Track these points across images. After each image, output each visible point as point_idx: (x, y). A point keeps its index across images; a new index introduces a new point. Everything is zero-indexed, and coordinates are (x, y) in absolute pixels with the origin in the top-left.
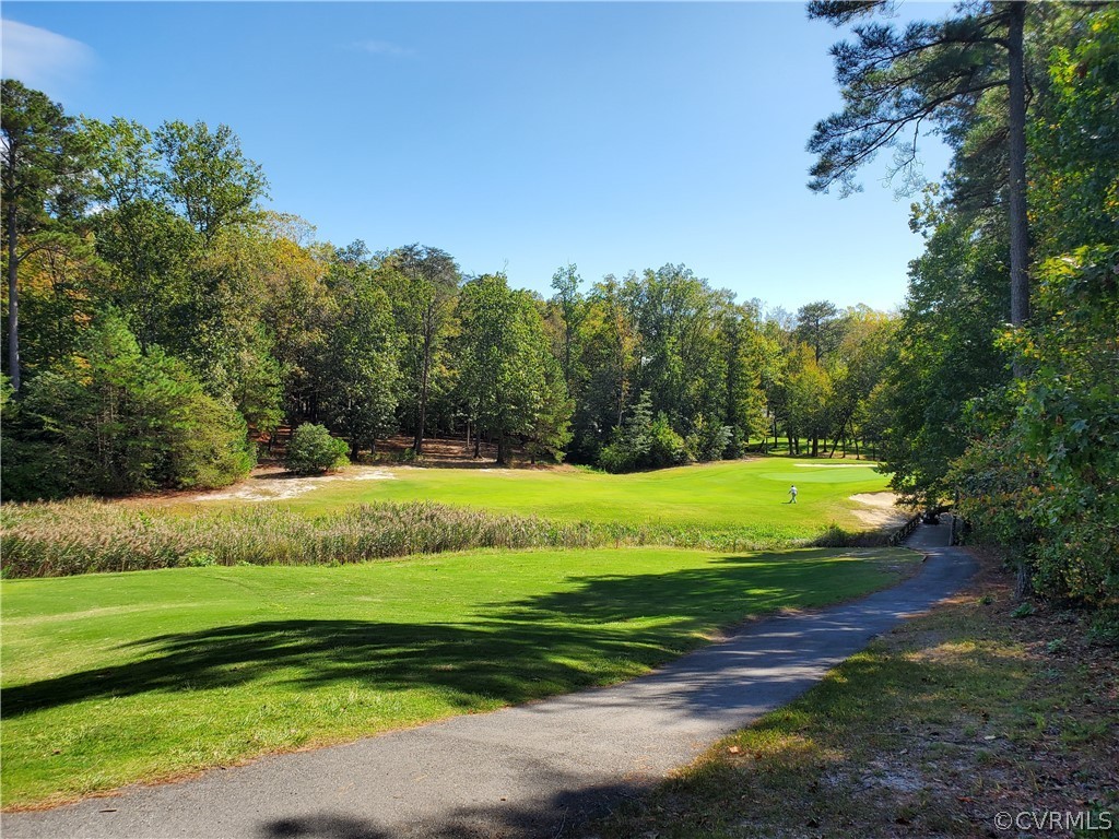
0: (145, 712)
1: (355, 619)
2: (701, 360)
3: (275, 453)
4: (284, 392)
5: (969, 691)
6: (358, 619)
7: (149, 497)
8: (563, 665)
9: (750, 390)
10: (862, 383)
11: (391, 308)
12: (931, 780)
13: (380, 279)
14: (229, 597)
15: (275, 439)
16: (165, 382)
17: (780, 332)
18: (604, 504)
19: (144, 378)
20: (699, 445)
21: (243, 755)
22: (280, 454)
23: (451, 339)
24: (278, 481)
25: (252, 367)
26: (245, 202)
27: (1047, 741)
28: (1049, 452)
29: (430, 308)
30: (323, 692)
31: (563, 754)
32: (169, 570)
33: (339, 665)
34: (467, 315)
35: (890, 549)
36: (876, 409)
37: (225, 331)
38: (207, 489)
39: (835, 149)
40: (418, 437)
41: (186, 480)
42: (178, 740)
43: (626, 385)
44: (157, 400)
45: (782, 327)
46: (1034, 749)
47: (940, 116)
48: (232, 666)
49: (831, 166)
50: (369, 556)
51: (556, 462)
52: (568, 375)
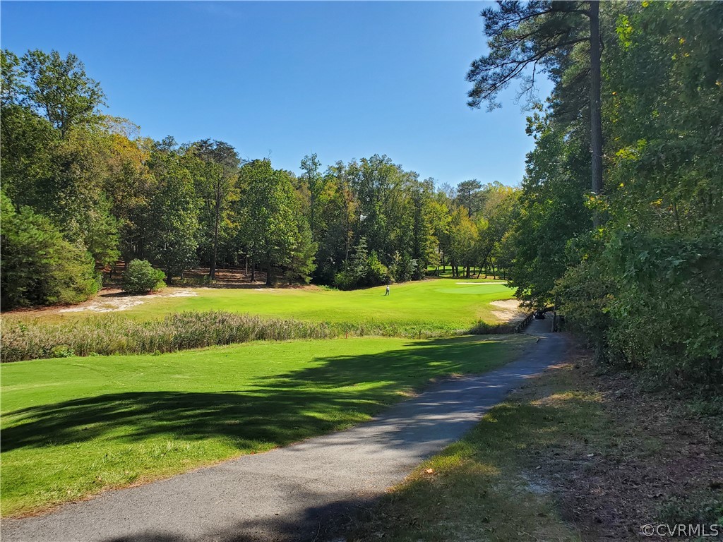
0: (17, 463)
1: (171, 390)
2: (397, 217)
3: (114, 280)
4: (120, 238)
5: (573, 425)
6: (174, 390)
7: (25, 311)
8: (313, 417)
9: (429, 237)
10: (497, 231)
11: (192, 182)
12: (557, 486)
13: (184, 163)
14: (83, 378)
15: (115, 271)
16: (34, 231)
17: (446, 199)
18: (337, 310)
19: (19, 229)
20: (397, 271)
21: (90, 492)
22: (118, 280)
23: (233, 202)
24: (116, 298)
25: (97, 221)
26: (89, 108)
27: (626, 456)
28: (624, 272)
29: (219, 181)
30: (149, 442)
31: (316, 480)
32: (40, 360)
33: (160, 423)
34: (245, 186)
35: (515, 335)
36: (506, 247)
37: (77, 197)
38: (67, 305)
39: (484, 79)
40: (212, 268)
41: (52, 299)
42: (41, 484)
43: (350, 234)
44: (29, 244)
45: (447, 196)
46: (619, 462)
47: (546, 62)
48: (84, 427)
49: (481, 91)
50: (181, 347)
51: (306, 284)
52: (313, 226)
